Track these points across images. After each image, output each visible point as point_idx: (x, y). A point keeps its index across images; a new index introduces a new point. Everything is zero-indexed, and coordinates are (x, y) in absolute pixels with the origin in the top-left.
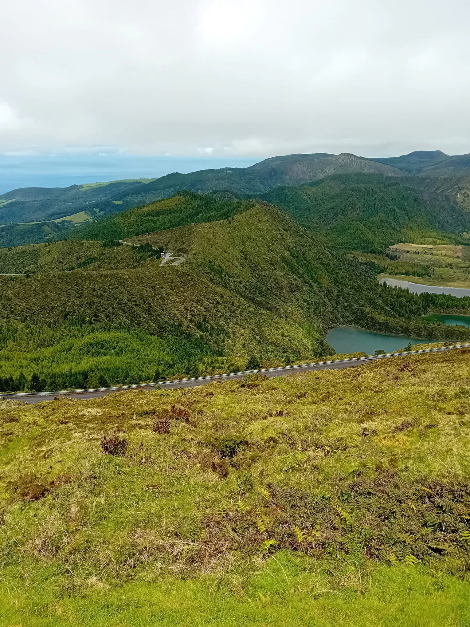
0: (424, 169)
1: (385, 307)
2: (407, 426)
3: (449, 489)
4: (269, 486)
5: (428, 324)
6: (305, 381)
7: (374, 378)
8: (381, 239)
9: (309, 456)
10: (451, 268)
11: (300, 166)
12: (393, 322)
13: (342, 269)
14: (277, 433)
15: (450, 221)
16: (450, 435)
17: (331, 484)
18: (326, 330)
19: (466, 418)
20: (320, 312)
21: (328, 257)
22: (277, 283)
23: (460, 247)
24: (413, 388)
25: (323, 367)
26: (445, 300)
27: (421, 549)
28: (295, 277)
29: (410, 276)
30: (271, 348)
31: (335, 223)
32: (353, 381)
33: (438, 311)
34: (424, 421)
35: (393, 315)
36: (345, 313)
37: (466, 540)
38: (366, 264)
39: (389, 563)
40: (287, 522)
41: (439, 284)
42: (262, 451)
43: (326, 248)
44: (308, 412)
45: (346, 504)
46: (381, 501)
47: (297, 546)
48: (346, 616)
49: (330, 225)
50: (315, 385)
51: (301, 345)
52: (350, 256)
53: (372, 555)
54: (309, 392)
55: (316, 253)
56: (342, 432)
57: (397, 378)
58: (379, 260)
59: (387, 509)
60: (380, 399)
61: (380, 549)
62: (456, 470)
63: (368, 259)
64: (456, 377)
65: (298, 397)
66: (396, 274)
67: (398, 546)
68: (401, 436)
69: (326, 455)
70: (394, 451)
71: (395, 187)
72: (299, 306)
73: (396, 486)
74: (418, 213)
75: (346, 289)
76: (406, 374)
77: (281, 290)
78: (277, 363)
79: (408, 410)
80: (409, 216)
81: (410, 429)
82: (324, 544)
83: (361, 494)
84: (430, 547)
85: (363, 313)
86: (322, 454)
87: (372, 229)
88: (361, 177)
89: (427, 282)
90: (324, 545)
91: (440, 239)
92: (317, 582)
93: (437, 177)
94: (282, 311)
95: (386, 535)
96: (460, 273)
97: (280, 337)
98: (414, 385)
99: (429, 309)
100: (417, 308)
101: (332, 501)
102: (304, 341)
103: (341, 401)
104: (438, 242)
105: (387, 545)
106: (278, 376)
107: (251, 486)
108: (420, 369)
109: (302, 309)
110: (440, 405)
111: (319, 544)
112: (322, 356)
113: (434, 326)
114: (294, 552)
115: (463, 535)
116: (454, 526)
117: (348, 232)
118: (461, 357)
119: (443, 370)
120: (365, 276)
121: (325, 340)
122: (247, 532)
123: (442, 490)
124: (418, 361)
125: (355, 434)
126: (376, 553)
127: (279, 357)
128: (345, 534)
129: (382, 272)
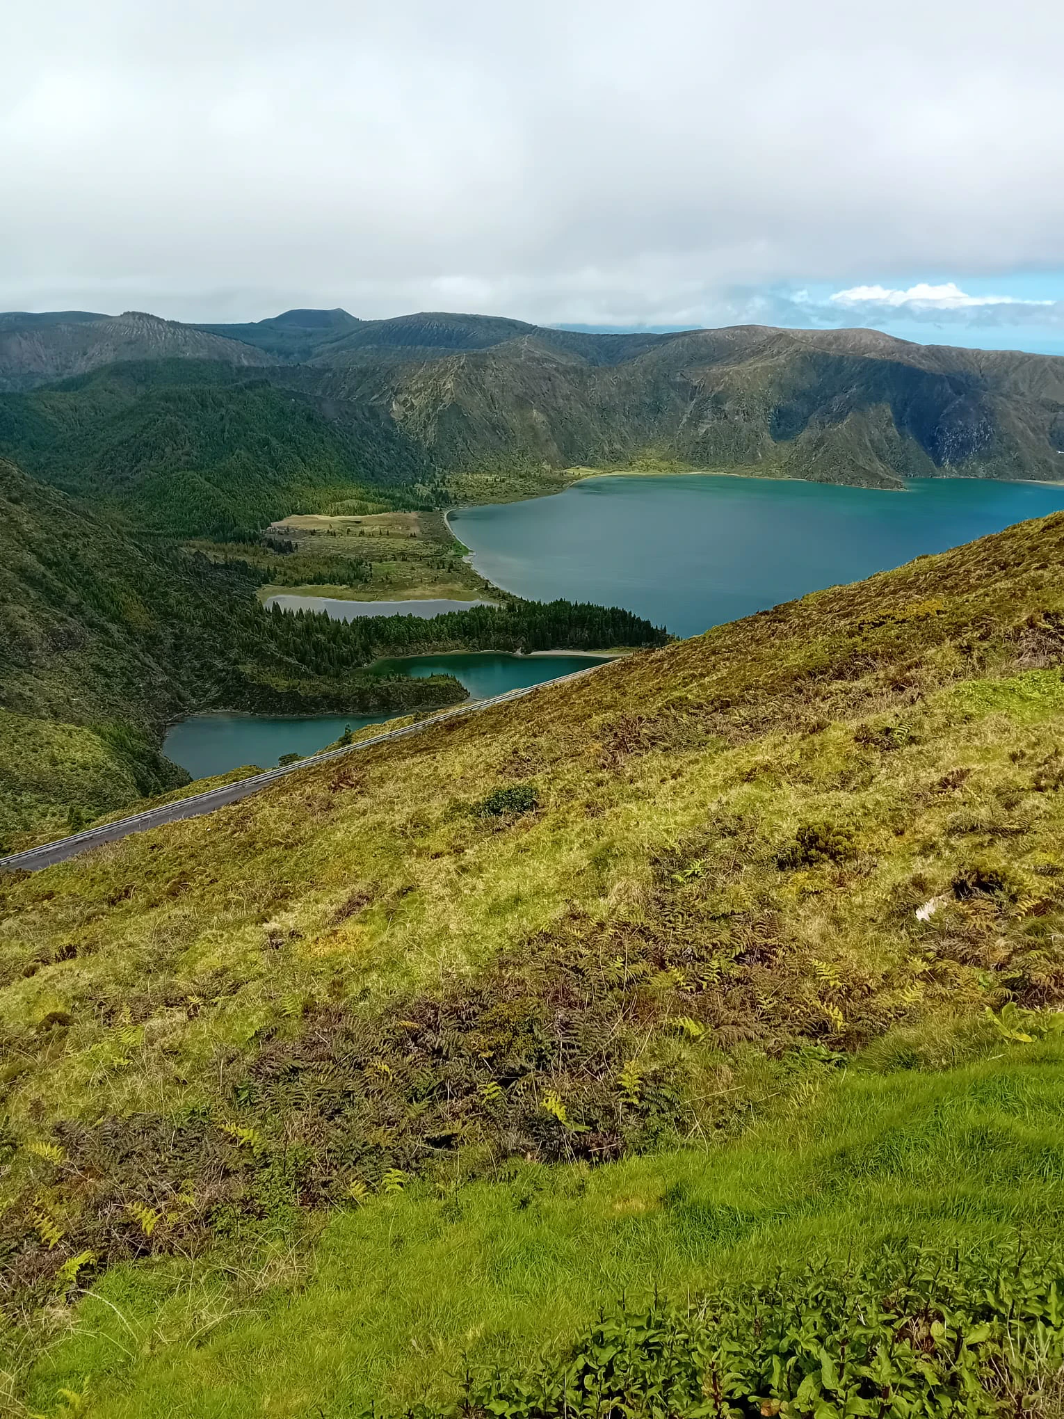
0: (316, 351)
1: (286, 658)
2: (358, 904)
3: (448, 1008)
4: (59, 1130)
5: (378, 682)
6: (123, 860)
7: (281, 817)
8: (251, 509)
9: (152, 1030)
10: (404, 560)
11: (24, 343)
12: (308, 687)
13: (172, 583)
14: (67, 1001)
15: (385, 462)
16: (442, 899)
17: (209, 1077)
18: (160, 730)
19: (466, 857)
20: (139, 689)
21: (134, 559)
22: (15, 633)
23: (413, 515)
24: (362, 820)
25: (165, 817)
26: (403, 629)
27: (411, 1150)
28: (61, 614)
29: (325, 586)
30: (26, 798)
31: (138, 478)
32: (236, 835)
33: (392, 653)
34: (392, 884)
35: (306, 672)
36: (199, 683)
37: (494, 1100)
38: (226, 566)
39: (352, 1204)
40: (114, 1199)
41: (386, 596)
42: (33, 1052)
43: (126, 538)
44: (139, 931)
45: (247, 1110)
46: (321, 1078)
47: (147, 1243)
48: (271, 1353)
49: (127, 484)
50: (149, 863)
51: (104, 776)
52: (186, 551)
53: (315, 1201)
54: (138, 883)
55: (103, 551)
56: (223, 955)
57: (330, 807)
58: (255, 554)
59: (335, 1092)
60: (299, 859)
61: (330, 1181)
62: (459, 966)
63: (230, 556)
64: (441, 780)
65: (112, 902)
66: (297, 584)
67: (365, 1161)
68: (350, 927)
69: (190, 1017)
70: (338, 964)
71: (262, 391)
72: (84, 684)
73: (349, 1036)
74: (319, 446)
75: (190, 630)
76: (347, 793)
77: (30, 649)
78: (49, 830)
79: (359, 867)
80: (303, 454)
81: (366, 907)
82: (207, 1215)
83: (278, 1078)
84: (428, 1141)
85: (238, 677)
86: (181, 1016)
87: (226, 486)
88: (181, 368)
89: (362, 595)
90: (207, 1218)
91: (373, 501)
92: (201, 1306)
93: (347, 366)
94: (40, 701)
95: (338, 1146)
96: (421, 568)
97: (46, 766)
98: (364, 813)
99: (376, 651)
100: (350, 651)
101: (216, 1116)
102: (110, 764)
103: (215, 886)
104: (370, 509)
105: (344, 1168)
106: (53, 862)
107: (14, 1146)
108: (373, 779)
109: (93, 689)
110: (419, 843)
111: (196, 1222)
112: (159, 793)
113: (390, 683)
114: (141, 1261)
115: (486, 1092)
116: (466, 1081)
117: (172, 497)
118: (448, 739)
119: (416, 770)
120: (229, 595)
121: (163, 753)
122: (17, 1257)
123: (436, 1015)
124: (368, 761)
125: (253, 950)
126: (323, 1192)
127: (54, 815)
128: (252, 1176)
129: (266, 582)
